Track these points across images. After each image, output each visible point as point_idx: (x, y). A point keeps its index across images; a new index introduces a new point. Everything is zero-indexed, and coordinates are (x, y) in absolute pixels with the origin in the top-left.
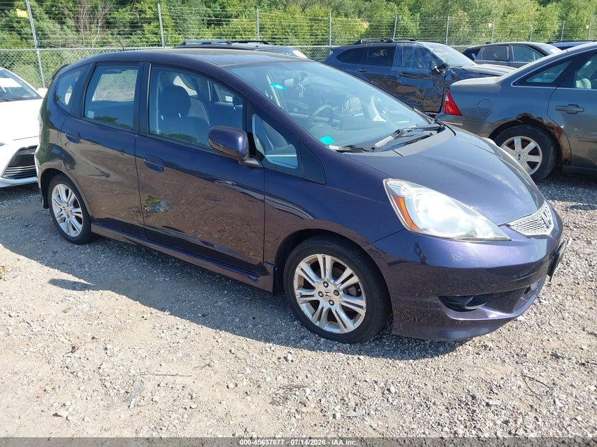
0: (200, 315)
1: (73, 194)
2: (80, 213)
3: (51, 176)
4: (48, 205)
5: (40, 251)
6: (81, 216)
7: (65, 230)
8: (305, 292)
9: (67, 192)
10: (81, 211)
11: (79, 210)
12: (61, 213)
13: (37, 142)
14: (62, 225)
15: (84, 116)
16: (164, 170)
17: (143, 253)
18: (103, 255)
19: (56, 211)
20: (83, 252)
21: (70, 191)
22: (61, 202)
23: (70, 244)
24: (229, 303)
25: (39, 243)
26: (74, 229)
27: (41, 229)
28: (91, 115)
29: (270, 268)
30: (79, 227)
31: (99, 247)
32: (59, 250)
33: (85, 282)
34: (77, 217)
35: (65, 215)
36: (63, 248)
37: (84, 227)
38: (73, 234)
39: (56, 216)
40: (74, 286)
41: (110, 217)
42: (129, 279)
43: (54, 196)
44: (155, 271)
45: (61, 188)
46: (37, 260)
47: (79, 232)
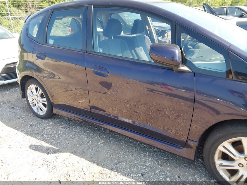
0: (140, 175)
1: (40, 90)
2: (45, 101)
3: (26, 80)
4: (24, 96)
5: (22, 125)
6: (46, 103)
7: (36, 111)
8: (225, 163)
9: (37, 89)
10: (46, 100)
11: (45, 99)
12: (33, 101)
13: (17, 60)
14: (35, 108)
15: (47, 43)
16: (108, 76)
17: (84, 124)
18: (61, 127)
19: (30, 100)
20: (48, 124)
21: (39, 89)
22: (33, 95)
23: (39, 119)
24: (155, 163)
25: (21, 120)
26: (42, 110)
27: (21, 109)
28: (51, 42)
29: (194, 145)
30: (45, 109)
31: (57, 121)
32: (34, 123)
33: (55, 147)
34: (43, 104)
35: (35, 103)
36: (36, 122)
37: (48, 110)
38: (41, 113)
39: (30, 103)
40: (48, 151)
41: (64, 104)
42: (82, 144)
43: (29, 92)
44: (96, 137)
45: (33, 87)
46: (22, 131)
47: (45, 112)
